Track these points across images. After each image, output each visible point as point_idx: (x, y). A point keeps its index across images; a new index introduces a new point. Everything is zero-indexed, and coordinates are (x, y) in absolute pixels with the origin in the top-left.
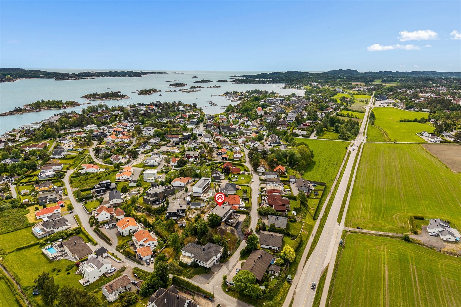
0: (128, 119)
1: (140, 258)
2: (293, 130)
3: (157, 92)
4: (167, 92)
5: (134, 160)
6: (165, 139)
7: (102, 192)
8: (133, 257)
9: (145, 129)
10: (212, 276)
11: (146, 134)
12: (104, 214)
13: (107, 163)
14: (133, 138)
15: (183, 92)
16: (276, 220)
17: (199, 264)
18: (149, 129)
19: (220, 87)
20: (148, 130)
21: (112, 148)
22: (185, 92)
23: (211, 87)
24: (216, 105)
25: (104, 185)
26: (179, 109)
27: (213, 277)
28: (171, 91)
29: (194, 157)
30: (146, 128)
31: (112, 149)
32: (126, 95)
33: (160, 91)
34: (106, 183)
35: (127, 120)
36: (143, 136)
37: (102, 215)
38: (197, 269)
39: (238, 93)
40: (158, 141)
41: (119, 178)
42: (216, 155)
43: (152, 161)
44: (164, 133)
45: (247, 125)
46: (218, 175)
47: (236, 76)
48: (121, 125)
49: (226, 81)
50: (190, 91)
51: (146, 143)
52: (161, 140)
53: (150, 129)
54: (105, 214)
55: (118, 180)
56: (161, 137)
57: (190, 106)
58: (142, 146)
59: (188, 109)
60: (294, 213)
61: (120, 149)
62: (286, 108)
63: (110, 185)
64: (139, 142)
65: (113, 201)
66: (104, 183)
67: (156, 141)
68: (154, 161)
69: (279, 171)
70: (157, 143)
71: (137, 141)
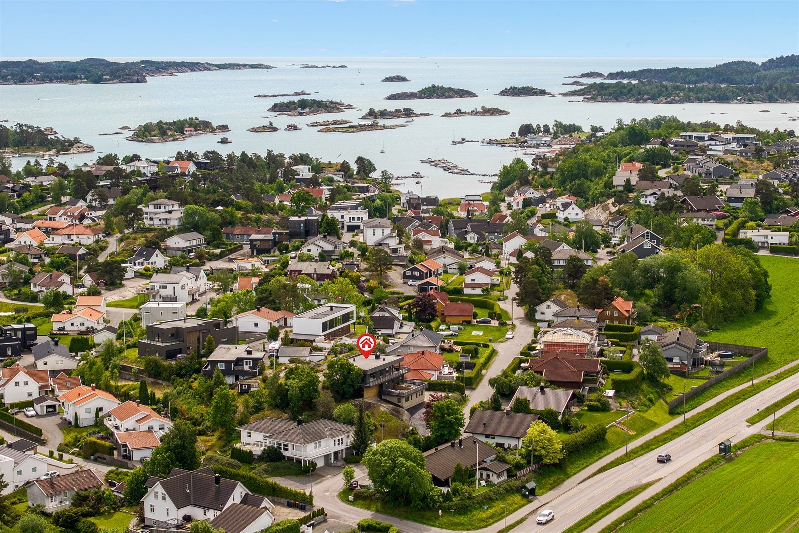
0: (89, 197)
1: (125, 457)
2: (738, 229)
3: (213, 130)
4: (254, 130)
5: (110, 290)
6: (220, 238)
7: (9, 352)
8: (105, 456)
9: (151, 207)
10: (318, 481)
11: (156, 222)
12: (22, 384)
13: (20, 297)
14: (108, 235)
15: (328, 130)
16: (540, 393)
17: (285, 453)
18: (165, 205)
19: (506, 113)
20: (163, 209)
21: (36, 261)
22: (334, 130)
23: (459, 113)
24: (464, 172)
25: (16, 335)
26: (296, 173)
27: (320, 482)
28: (275, 129)
29: (318, 279)
30: (156, 202)
31: (34, 264)
32: (77, 141)
33: (225, 128)
34: (24, 330)
35: (86, 200)
36: (144, 230)
37: (17, 384)
38: (278, 464)
39: (578, 129)
40: (194, 243)
41: (61, 325)
42: (401, 281)
43: (170, 287)
44: (220, 221)
45: (566, 219)
46: (387, 315)
47: (600, 75)
48: (65, 214)
49: (543, 93)
50: (362, 128)
51: (152, 246)
52: (209, 243)
53: (170, 208)
54: (26, 383)
55: (59, 330)
56: (209, 233)
57: (344, 168)
58: (140, 255)
59: (335, 178)
60: (611, 393)
61: (62, 262)
62: (745, 165)
63: (34, 337)
64: (128, 245)
65: (45, 364)
66: (16, 330)
67: (187, 244)
68: (178, 287)
69: (612, 314)
70: (190, 251)
71: (123, 244)
